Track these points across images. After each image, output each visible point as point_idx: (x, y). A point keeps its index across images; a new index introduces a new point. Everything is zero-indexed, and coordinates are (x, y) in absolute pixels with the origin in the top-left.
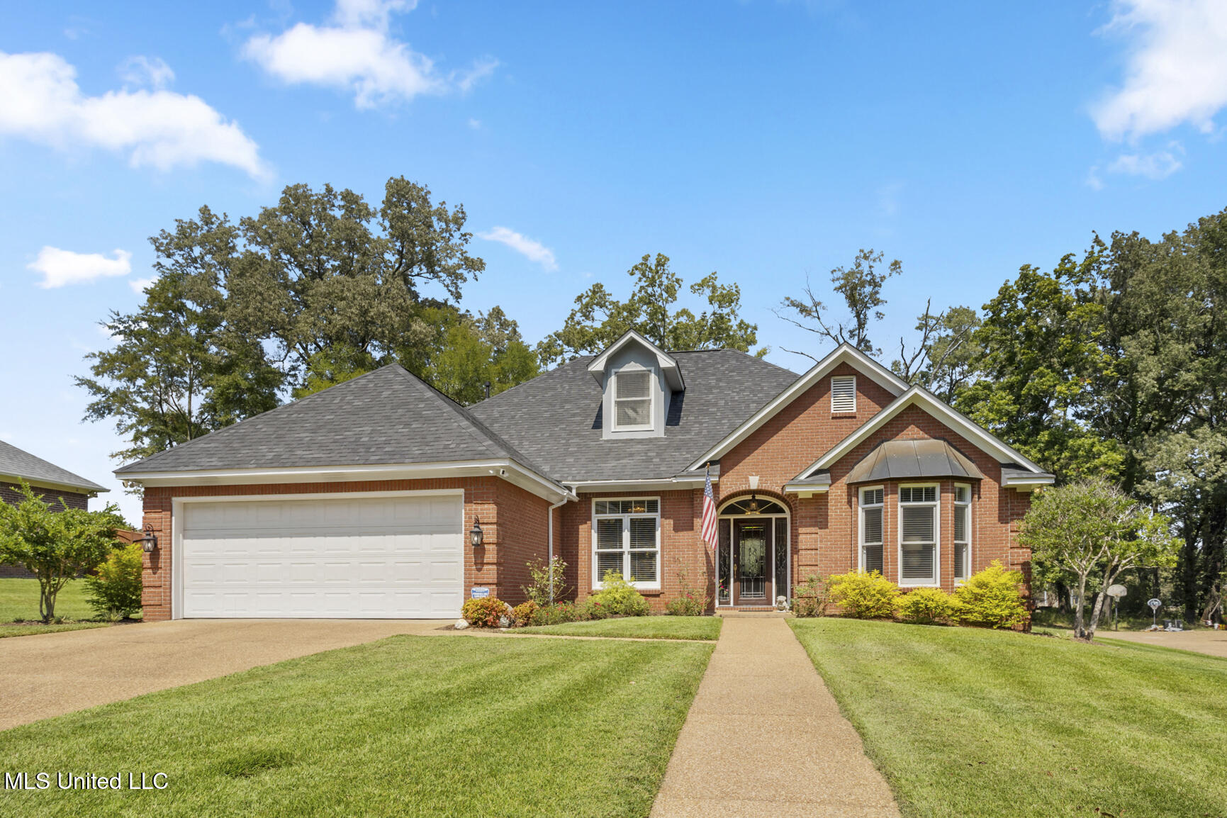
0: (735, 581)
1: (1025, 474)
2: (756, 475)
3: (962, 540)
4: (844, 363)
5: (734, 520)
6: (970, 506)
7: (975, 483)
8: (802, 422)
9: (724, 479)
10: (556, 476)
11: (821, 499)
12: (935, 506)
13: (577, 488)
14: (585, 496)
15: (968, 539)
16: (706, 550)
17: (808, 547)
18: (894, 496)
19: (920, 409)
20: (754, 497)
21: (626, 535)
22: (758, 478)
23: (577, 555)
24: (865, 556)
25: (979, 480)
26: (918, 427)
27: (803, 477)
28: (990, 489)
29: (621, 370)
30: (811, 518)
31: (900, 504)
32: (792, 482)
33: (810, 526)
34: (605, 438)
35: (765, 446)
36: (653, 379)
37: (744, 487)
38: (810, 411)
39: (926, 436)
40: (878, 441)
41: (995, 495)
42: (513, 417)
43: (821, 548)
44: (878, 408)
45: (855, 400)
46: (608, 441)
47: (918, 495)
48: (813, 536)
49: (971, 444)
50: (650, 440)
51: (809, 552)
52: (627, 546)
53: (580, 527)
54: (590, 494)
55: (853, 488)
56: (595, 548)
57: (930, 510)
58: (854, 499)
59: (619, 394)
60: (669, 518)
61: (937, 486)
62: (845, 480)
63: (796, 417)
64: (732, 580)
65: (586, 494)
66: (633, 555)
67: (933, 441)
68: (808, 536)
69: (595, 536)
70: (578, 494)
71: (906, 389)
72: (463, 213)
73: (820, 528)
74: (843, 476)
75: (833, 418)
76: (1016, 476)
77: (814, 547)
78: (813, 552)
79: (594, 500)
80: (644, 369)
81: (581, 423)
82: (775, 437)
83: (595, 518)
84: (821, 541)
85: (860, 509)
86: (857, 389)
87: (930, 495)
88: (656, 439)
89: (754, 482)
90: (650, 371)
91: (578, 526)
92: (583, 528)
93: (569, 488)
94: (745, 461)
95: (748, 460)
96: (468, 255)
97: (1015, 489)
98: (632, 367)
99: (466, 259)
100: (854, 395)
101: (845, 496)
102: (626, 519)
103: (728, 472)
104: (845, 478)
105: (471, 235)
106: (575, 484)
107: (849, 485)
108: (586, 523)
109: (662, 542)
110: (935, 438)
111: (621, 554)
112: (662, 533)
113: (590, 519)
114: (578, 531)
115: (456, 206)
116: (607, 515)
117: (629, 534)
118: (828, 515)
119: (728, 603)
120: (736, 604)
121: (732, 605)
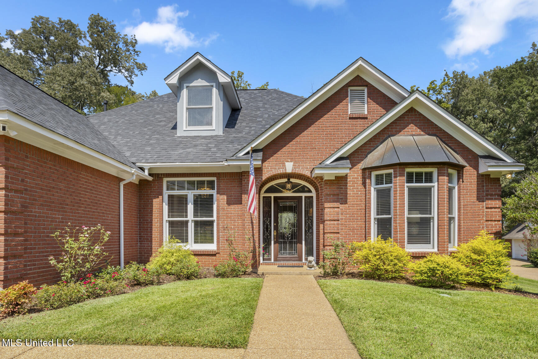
0: (275, 243)
1: (501, 163)
2: (291, 161)
3: (452, 215)
4: (358, 76)
5: (274, 197)
6: (456, 187)
7: (460, 168)
8: (326, 120)
9: (266, 164)
10: (133, 160)
11: (341, 181)
12: (433, 186)
13: (150, 169)
14: (157, 177)
15: (456, 214)
16: (252, 220)
17: (332, 218)
18: (401, 178)
19: (418, 112)
20: (289, 179)
21: (190, 207)
22: (292, 163)
23: (152, 222)
24: (376, 225)
25: (463, 167)
26: (416, 126)
27: (328, 162)
28: (470, 174)
29: (191, 85)
30: (334, 195)
31: (406, 185)
32: (320, 166)
33: (334, 202)
34: (178, 135)
35: (297, 139)
36: (215, 91)
37: (281, 171)
38: (333, 112)
39: (422, 133)
40: (386, 136)
41: (474, 179)
42: (117, 122)
43: (342, 219)
44: (384, 111)
45: (366, 106)
46: (179, 137)
47: (419, 177)
48: (336, 209)
49: (456, 140)
50: (212, 137)
51: (332, 222)
52: (190, 216)
53: (154, 200)
54: (161, 174)
55: (367, 171)
56: (166, 217)
57: (429, 189)
58: (367, 181)
59: (189, 102)
60: (224, 194)
61: (435, 171)
62: (361, 165)
63: (322, 117)
64: (273, 242)
65: (158, 174)
66: (196, 223)
67: (427, 136)
68: (332, 210)
69: (166, 208)
70: (150, 175)
71: (407, 96)
72: (135, 40)
73: (341, 204)
74: (359, 163)
75: (350, 118)
76: (494, 164)
77: (336, 218)
78: (336, 222)
79: (165, 180)
80: (208, 84)
82: (305, 132)
83: (166, 193)
84: (342, 214)
85: (372, 189)
86: (368, 97)
87: (429, 178)
88: (216, 136)
89: (289, 167)
90: (212, 86)
91: (152, 199)
92: (156, 202)
93: (142, 169)
94: (283, 150)
95: (284, 149)
96: (137, 61)
97: (489, 175)
98: (199, 82)
99: (136, 63)
100: (366, 102)
101: (360, 178)
102: (191, 194)
103: (269, 158)
104: (361, 164)
105: (140, 52)
106: (146, 166)
107: (364, 170)
108: (158, 197)
109: (218, 213)
110: (429, 134)
111: (187, 222)
112: (218, 206)
113: (161, 194)
114: (152, 204)
115: (132, 36)
116: (176, 191)
117: (192, 206)
118: (347, 193)
119: (270, 259)
120: (276, 260)
121: (272, 261)
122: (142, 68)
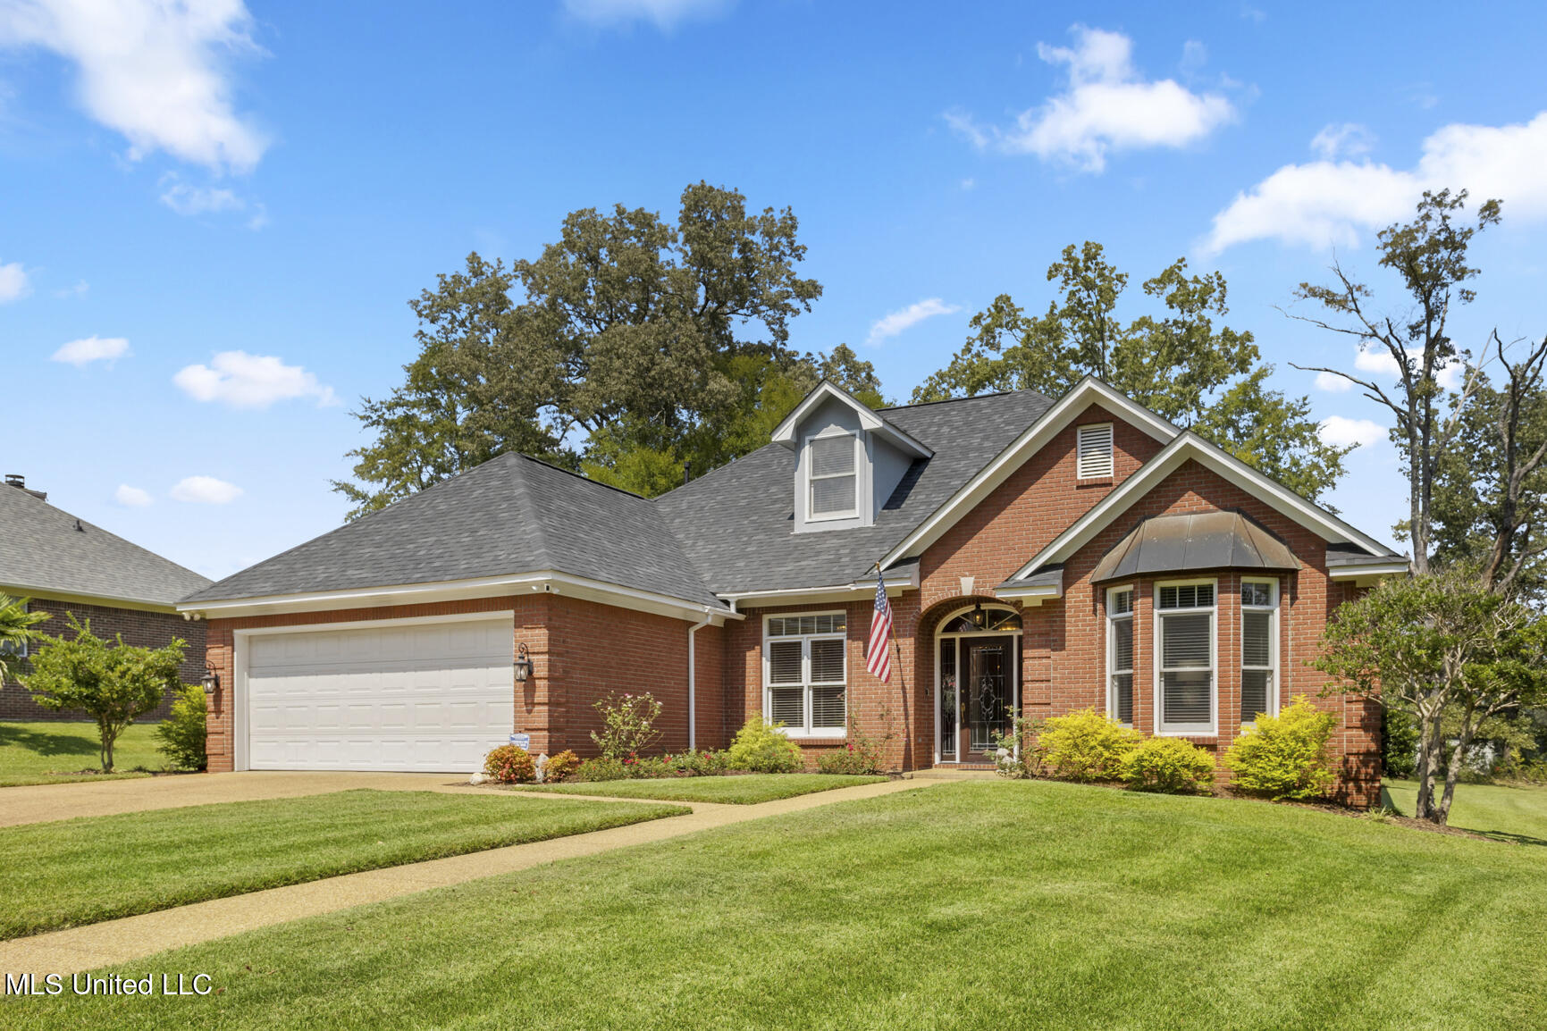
0: (962, 728)
1: (1359, 559)
2: (971, 575)
3: (1267, 664)
4: (1094, 404)
5: (961, 639)
6: (1277, 611)
7: (1287, 577)
8: (1033, 496)
9: (927, 583)
10: (713, 587)
11: (1053, 609)
12: (1212, 613)
13: (738, 603)
14: (753, 613)
15: (1275, 663)
16: (903, 683)
17: (1036, 677)
18: (1145, 600)
19: (1203, 467)
20: (978, 607)
21: (806, 664)
22: (972, 579)
23: (744, 692)
24: (1116, 690)
25: (1294, 572)
26: (1198, 494)
27: (1021, 577)
28: (1312, 586)
29: (817, 437)
30: (1040, 635)
31: (1156, 612)
32: (1006, 585)
33: (1040, 647)
34: (797, 531)
35: (982, 534)
36: (858, 444)
37: (953, 594)
38: (1046, 479)
39: (1211, 507)
40: (1139, 518)
41: (1321, 594)
42: (702, 508)
43: (1055, 678)
44: (1138, 464)
45: (1112, 458)
46: (799, 535)
47: (1187, 597)
48: (1044, 661)
49: (1283, 516)
50: (852, 532)
51: (1037, 685)
52: (806, 679)
53: (748, 654)
54: (759, 608)
55: (1100, 588)
56: (767, 682)
57: (1205, 619)
58: (1099, 606)
59: (815, 471)
60: (858, 639)
61: (1214, 582)
62: (1087, 580)
63: (1026, 489)
64: (958, 726)
65: (754, 609)
66: (817, 691)
67: (1221, 513)
68: (1037, 662)
69: (767, 666)
70: (739, 610)
71: (1175, 436)
72: (791, 219)
73: (1053, 650)
74: (1087, 573)
75: (1078, 488)
76: (1344, 562)
77: (1044, 677)
78: (1044, 685)
79: (766, 618)
80: (847, 433)
81: (780, 511)
82: (996, 520)
83: (768, 641)
84: (1055, 669)
85: (1108, 621)
86: (1115, 443)
87: (1206, 597)
88: (860, 529)
89: (967, 586)
90: (854, 435)
91: (745, 652)
92: (751, 656)
93: (727, 603)
94: (956, 555)
95: (959, 554)
96: (797, 277)
97: (1354, 582)
98: (832, 431)
99: (794, 283)
100: (1112, 451)
101: (1089, 601)
102: (806, 641)
103: (932, 572)
104: (1090, 575)
105: (805, 248)
106: (733, 597)
107: (1095, 584)
108: (754, 649)
109: (849, 673)
110: (1225, 509)
111: (801, 689)
112: (850, 661)
113: (759, 642)
114: (745, 660)
115: (782, 211)
116: (784, 637)
117: (810, 661)
118: (1064, 631)
119: (953, 758)
120: (963, 759)
121: (958, 761)
122: (809, 291)
